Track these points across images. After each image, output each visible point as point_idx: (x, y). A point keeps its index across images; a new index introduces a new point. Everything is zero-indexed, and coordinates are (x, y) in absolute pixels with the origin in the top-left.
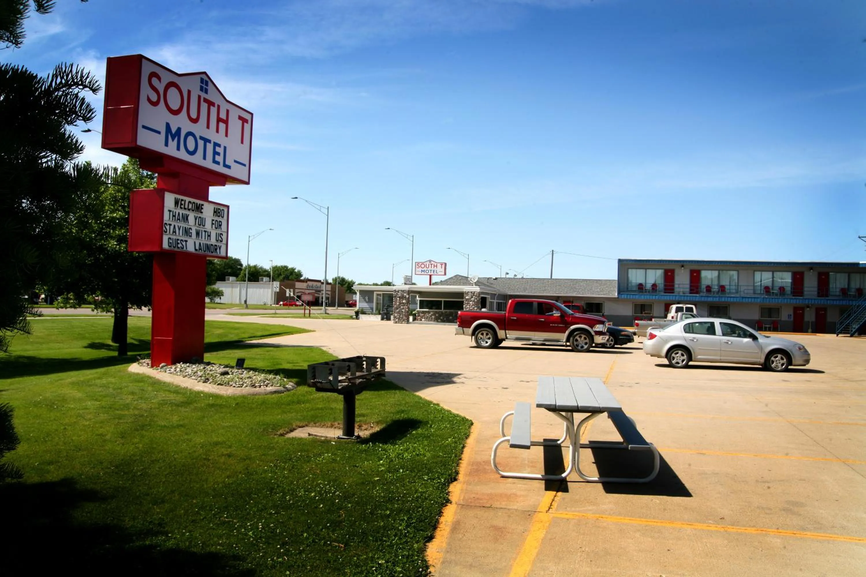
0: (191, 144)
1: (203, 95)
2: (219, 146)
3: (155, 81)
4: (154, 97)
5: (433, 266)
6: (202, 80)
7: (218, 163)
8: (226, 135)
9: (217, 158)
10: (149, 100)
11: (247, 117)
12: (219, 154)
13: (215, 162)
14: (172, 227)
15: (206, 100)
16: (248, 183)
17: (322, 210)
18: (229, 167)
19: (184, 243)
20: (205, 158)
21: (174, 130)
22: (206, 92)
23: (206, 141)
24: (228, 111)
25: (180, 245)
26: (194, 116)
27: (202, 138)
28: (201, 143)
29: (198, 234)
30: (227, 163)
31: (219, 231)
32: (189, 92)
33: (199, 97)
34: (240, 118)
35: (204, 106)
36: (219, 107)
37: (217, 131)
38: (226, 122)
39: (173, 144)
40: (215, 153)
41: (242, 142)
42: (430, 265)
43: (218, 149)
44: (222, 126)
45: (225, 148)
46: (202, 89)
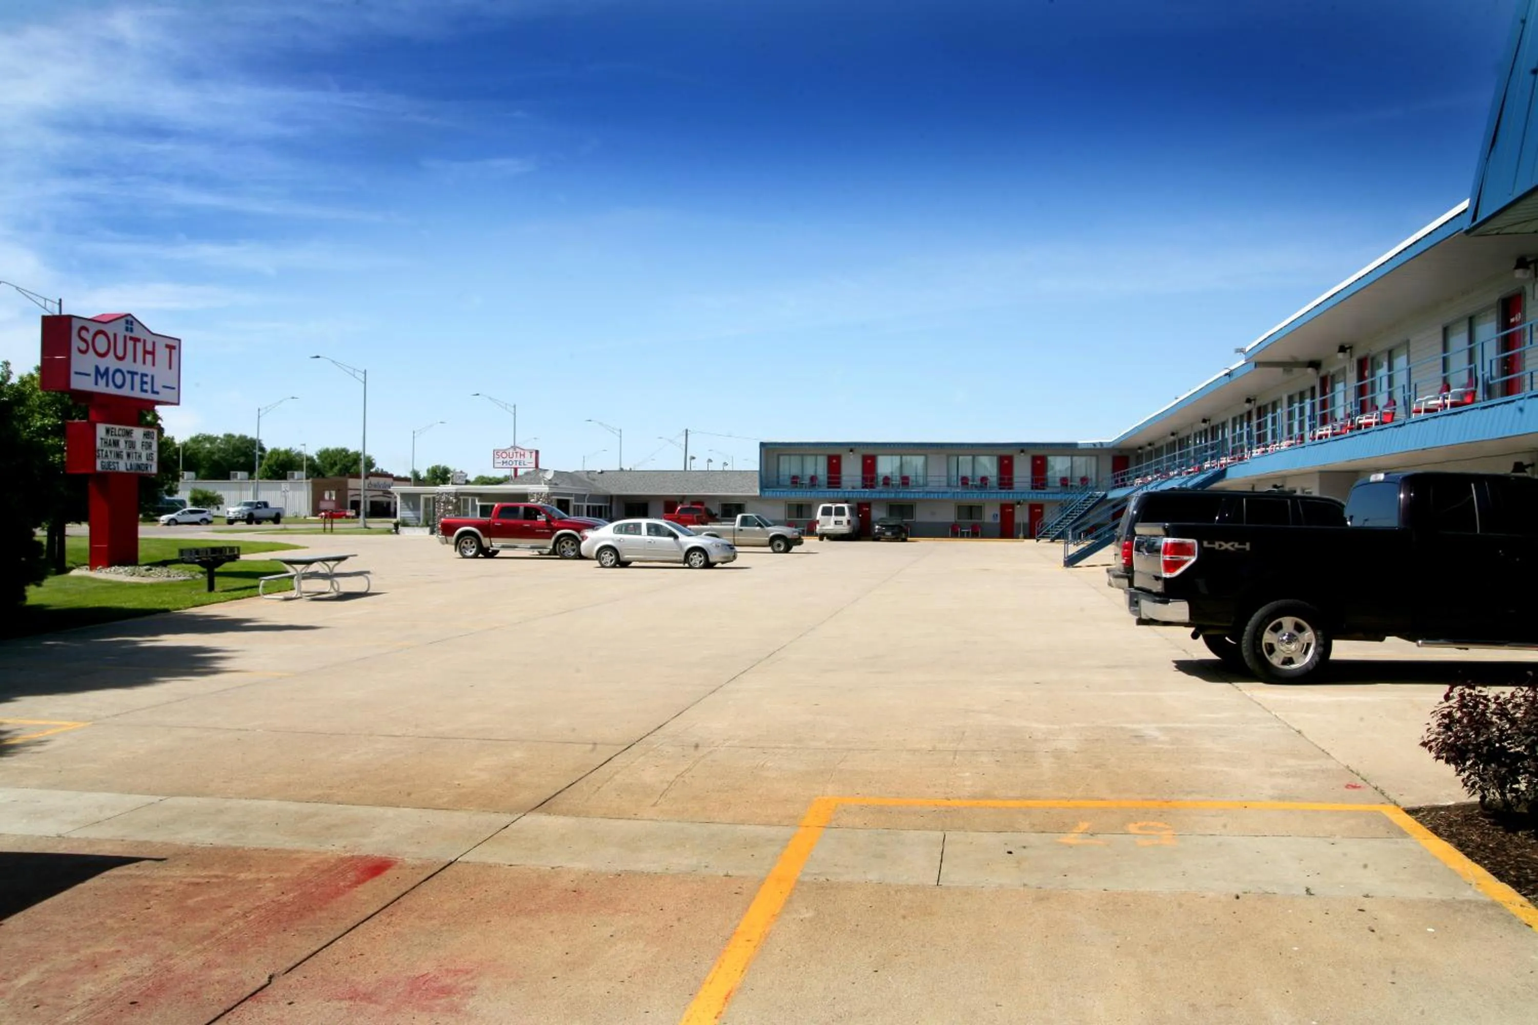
0: (119, 379)
1: (129, 334)
2: (146, 375)
3: (83, 333)
4: (84, 347)
6: (127, 322)
7: (146, 391)
8: (154, 364)
9: (145, 387)
10: (79, 350)
11: (175, 343)
12: (146, 383)
13: (143, 390)
14: (104, 452)
15: (131, 338)
16: (178, 404)
18: (157, 393)
19: (116, 465)
20: (132, 388)
21: (102, 371)
22: (132, 330)
23: (133, 374)
24: (154, 344)
25: (112, 467)
26: (120, 353)
27: (129, 372)
28: (128, 377)
29: (128, 455)
30: (156, 389)
31: (149, 452)
32: (115, 335)
33: (125, 337)
34: (167, 346)
35: (130, 344)
36: (145, 341)
37: (144, 362)
38: (153, 353)
39: (102, 382)
40: (143, 383)
41: (170, 368)
43: (145, 379)
44: (149, 358)
45: (153, 377)
46: (127, 329)
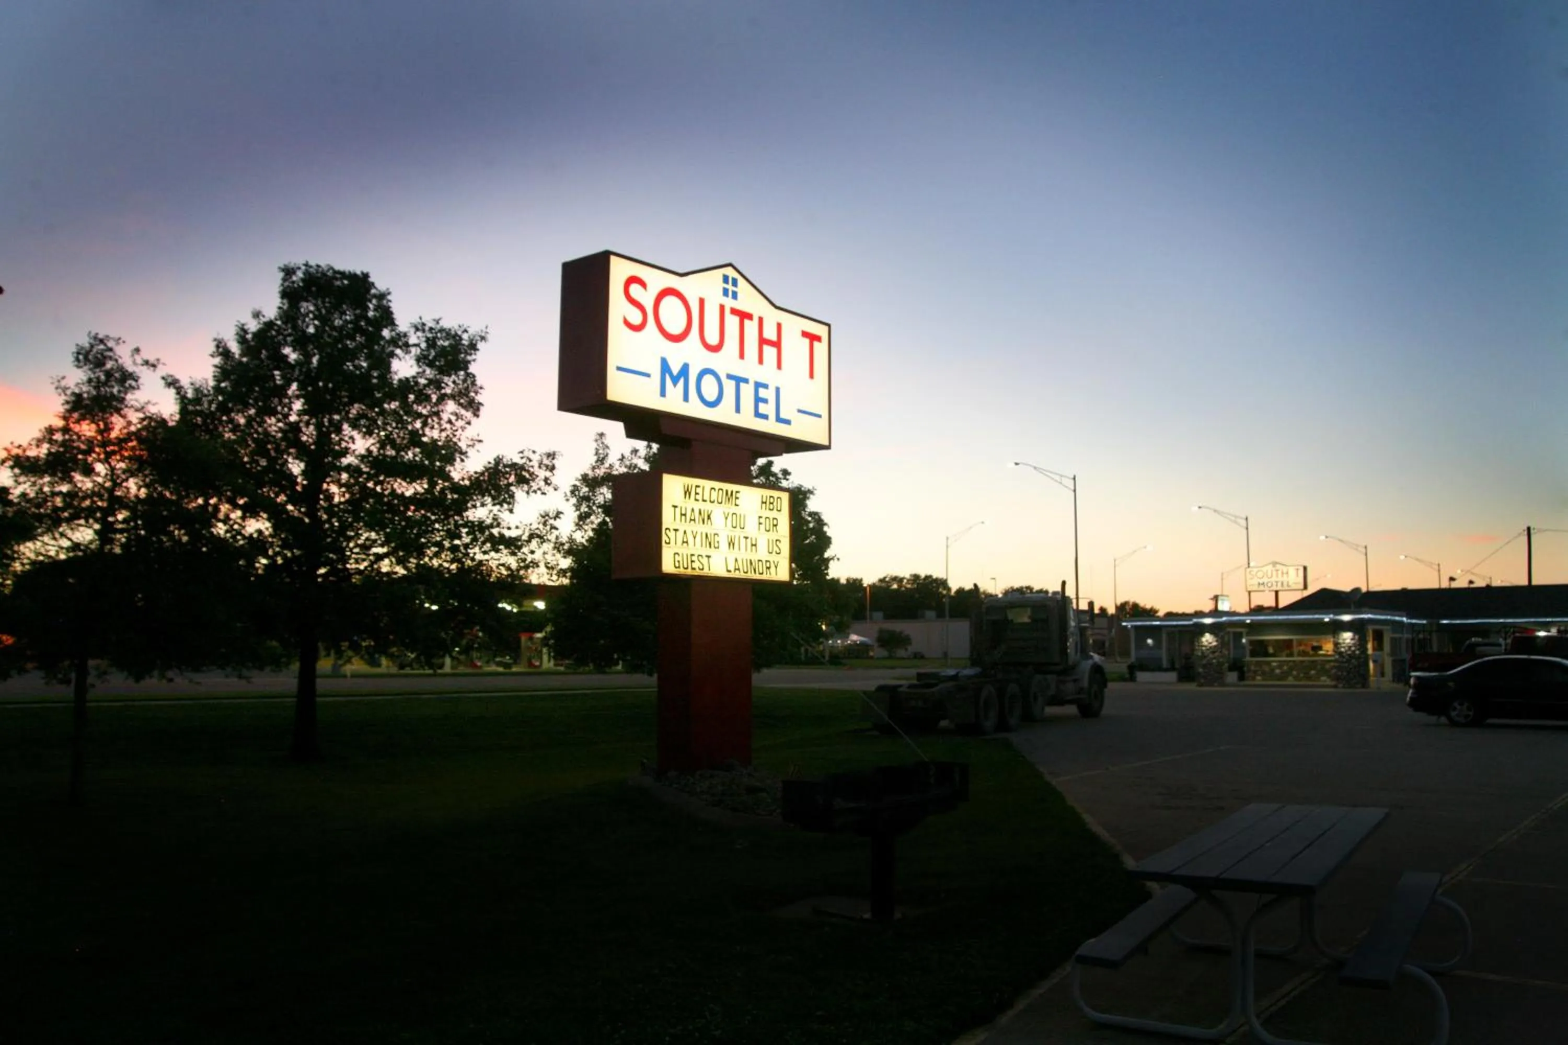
0: (710, 388)
1: (729, 303)
2: (765, 386)
3: (635, 289)
4: (635, 317)
5: (1280, 572)
6: (726, 279)
7: (765, 417)
8: (779, 366)
9: (763, 408)
10: (627, 323)
11: (821, 330)
12: (765, 401)
13: (757, 414)
14: (680, 534)
15: (734, 311)
16: (828, 447)
17: (1065, 481)
18: (787, 422)
19: (705, 561)
20: (738, 410)
21: (675, 370)
22: (735, 295)
23: (739, 381)
24: (779, 326)
25: (696, 565)
26: (713, 340)
27: (729, 377)
28: (729, 386)
29: (731, 544)
30: (783, 415)
31: (773, 536)
32: (702, 302)
33: (722, 308)
34: (805, 334)
35: (732, 322)
36: (761, 320)
37: (761, 361)
38: (777, 344)
39: (675, 392)
40: (758, 400)
41: (812, 376)
42: (1274, 573)
43: (763, 393)
44: (770, 352)
45: (778, 390)
46: (726, 292)
